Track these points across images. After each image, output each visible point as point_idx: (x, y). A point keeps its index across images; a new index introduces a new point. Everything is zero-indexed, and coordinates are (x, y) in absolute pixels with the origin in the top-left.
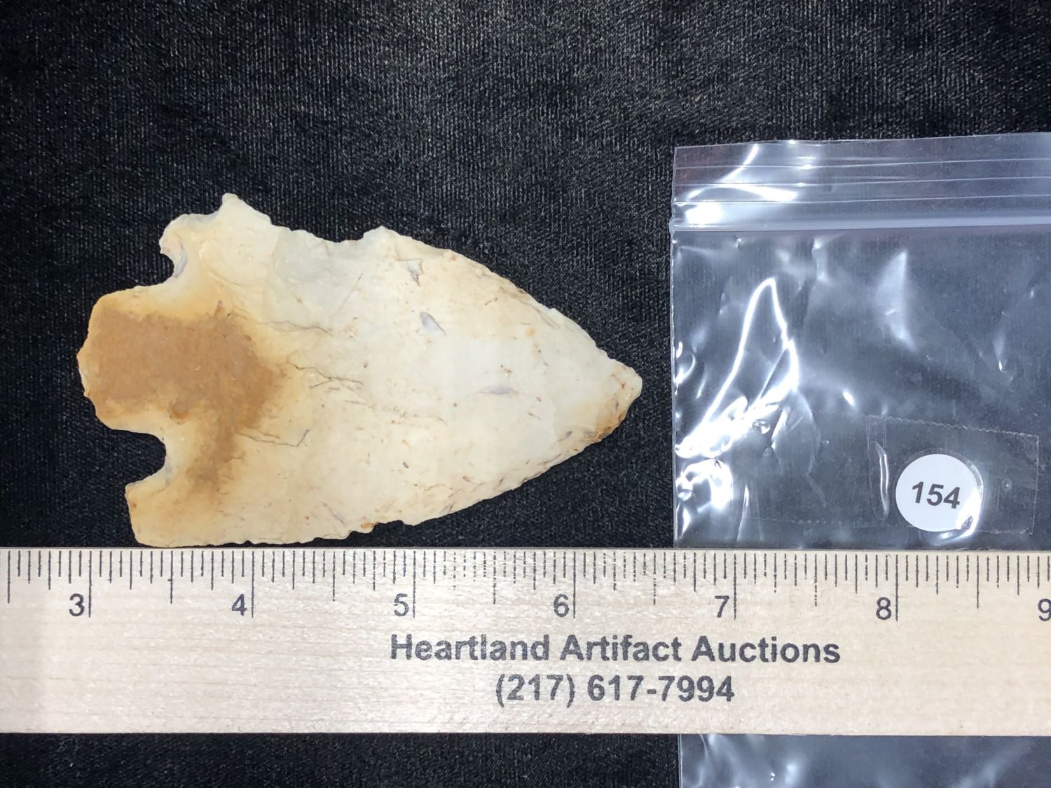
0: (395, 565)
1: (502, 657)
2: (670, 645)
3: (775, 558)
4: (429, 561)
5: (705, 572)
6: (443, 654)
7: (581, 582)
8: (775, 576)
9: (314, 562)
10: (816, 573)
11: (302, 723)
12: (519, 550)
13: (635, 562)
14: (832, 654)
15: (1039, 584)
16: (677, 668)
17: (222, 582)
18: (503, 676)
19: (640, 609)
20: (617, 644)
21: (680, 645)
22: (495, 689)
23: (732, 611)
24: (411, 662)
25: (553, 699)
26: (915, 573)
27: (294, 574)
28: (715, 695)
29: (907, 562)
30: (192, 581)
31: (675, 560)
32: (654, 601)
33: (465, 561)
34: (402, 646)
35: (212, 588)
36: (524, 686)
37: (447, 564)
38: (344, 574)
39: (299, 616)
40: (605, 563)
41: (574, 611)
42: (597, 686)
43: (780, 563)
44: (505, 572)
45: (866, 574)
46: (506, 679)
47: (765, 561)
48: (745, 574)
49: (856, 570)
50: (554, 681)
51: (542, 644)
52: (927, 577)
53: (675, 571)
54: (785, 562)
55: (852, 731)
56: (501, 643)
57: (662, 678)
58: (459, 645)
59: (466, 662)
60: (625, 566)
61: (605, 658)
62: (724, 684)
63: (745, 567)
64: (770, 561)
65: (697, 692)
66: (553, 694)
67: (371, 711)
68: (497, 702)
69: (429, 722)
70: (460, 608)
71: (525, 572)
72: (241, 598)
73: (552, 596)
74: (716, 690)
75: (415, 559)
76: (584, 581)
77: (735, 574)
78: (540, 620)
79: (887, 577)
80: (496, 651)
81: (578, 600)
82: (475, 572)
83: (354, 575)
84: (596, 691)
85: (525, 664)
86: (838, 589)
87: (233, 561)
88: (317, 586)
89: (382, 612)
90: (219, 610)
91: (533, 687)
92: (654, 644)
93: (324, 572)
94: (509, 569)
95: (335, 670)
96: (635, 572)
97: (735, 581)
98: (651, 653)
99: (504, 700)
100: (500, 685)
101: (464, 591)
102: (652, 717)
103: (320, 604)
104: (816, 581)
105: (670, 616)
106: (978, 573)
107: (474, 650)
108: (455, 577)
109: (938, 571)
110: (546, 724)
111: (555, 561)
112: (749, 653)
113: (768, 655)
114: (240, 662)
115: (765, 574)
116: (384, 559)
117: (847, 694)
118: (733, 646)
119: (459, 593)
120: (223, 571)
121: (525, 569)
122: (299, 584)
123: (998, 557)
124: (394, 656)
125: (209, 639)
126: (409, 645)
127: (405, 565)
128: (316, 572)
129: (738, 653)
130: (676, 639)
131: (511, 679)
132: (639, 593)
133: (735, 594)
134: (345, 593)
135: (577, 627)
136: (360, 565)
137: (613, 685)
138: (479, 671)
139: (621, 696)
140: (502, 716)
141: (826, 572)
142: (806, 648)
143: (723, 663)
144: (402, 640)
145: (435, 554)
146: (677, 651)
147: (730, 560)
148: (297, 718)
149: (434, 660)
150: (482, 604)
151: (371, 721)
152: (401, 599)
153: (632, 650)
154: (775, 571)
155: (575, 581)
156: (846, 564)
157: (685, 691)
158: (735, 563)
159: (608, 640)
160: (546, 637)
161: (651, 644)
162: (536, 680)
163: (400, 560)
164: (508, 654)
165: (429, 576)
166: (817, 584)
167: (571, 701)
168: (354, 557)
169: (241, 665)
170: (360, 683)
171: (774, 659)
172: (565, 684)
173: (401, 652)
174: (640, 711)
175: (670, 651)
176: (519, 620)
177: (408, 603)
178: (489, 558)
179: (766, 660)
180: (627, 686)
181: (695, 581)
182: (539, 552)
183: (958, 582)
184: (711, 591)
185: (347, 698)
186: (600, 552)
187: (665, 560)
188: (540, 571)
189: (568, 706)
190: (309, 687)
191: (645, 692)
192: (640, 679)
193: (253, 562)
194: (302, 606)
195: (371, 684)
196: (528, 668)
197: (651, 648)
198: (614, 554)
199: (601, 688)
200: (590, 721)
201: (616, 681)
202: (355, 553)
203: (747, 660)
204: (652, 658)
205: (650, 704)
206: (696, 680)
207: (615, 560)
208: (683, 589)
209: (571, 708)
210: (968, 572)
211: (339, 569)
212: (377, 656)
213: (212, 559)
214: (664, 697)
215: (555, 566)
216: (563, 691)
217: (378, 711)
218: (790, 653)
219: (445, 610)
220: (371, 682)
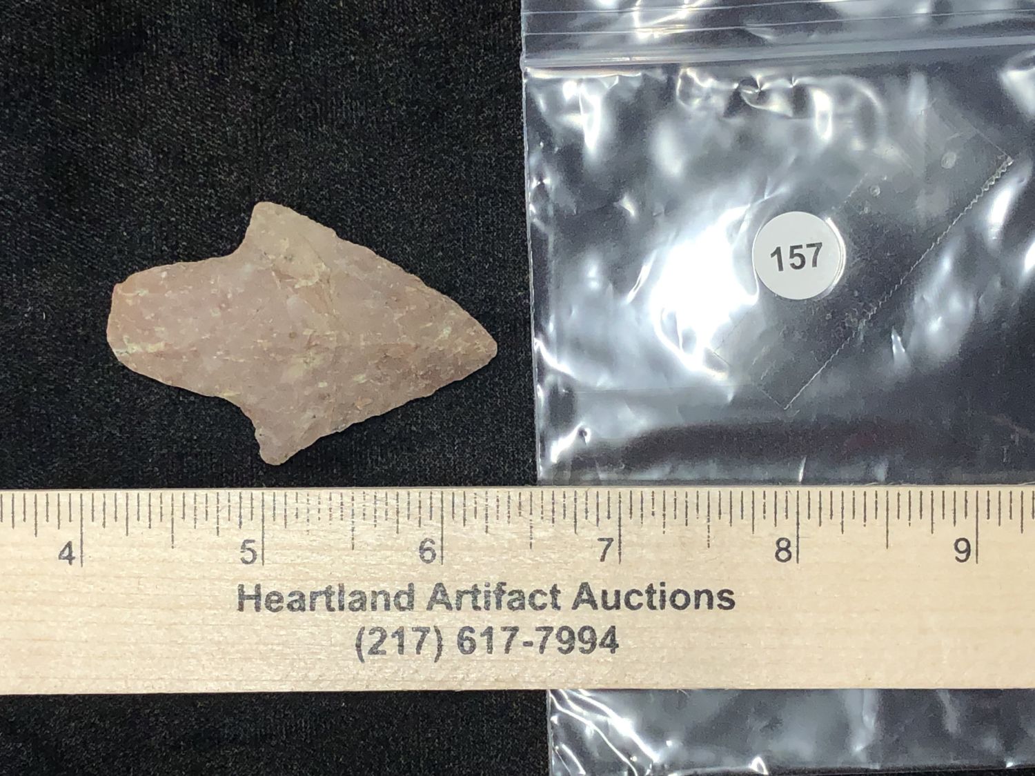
0: (240, 508)
1: (362, 607)
2: (548, 592)
3: (664, 495)
4: (280, 503)
5: (587, 512)
6: (296, 606)
7: (449, 525)
8: (664, 515)
9: (150, 506)
10: (709, 512)
11: (140, 683)
12: (380, 490)
13: (509, 502)
14: (727, 600)
15: (955, 522)
16: (556, 617)
17: (47, 528)
18: (363, 629)
19: (515, 554)
20: (489, 592)
21: (559, 592)
22: (355, 642)
23: (617, 554)
24: (260, 614)
25: (418, 653)
26: (818, 510)
27: (127, 519)
28: (597, 646)
29: (809, 499)
30: (13, 527)
31: (553, 499)
32: (531, 544)
33: (319, 503)
34: (250, 597)
35: (36, 534)
36: (386, 641)
37: (300, 506)
38: (184, 518)
39: (135, 565)
40: (476, 503)
41: (442, 557)
42: (467, 638)
43: (670, 500)
44: (364, 515)
45: (764, 512)
46: (366, 632)
47: (653, 499)
48: (631, 513)
49: (753, 508)
50: (421, 634)
51: (405, 593)
52: (832, 515)
53: (553, 511)
54: (675, 499)
55: (749, 685)
56: (360, 593)
57: (538, 629)
58: (314, 595)
59: (321, 614)
60: (498, 506)
61: (476, 608)
62: (607, 636)
63: (631, 506)
64: (659, 498)
65: (578, 644)
66: (419, 646)
67: (216, 669)
68: (357, 657)
69: (281, 680)
70: (314, 555)
71: (386, 515)
72: (69, 545)
73: (417, 540)
74: (598, 641)
75: (263, 501)
76: (453, 523)
77: (620, 514)
78: (404, 567)
79: (787, 516)
80: (355, 601)
81: (445, 544)
82: (331, 515)
83: (195, 519)
84: (467, 644)
85: (388, 616)
86: (734, 529)
87: (59, 505)
88: (154, 532)
89: (228, 560)
90: (45, 560)
91: (396, 641)
92: (531, 591)
93: (161, 516)
94: (370, 512)
95: (175, 624)
96: (509, 513)
97: (620, 521)
98: (527, 602)
99: (365, 654)
100: (359, 639)
101: (319, 536)
102: (529, 671)
103: (158, 551)
104: (709, 521)
105: (548, 560)
106: (887, 510)
107: (330, 601)
108: (308, 520)
109: (843, 508)
110: (412, 680)
111: (420, 502)
112: (635, 600)
113: (656, 600)
114: (68, 616)
115: (653, 514)
116: (229, 501)
117: (743, 645)
118: (618, 593)
119: (314, 538)
120: (47, 516)
121: (386, 512)
122: (134, 530)
123: (910, 492)
124: (241, 608)
125: (34, 592)
126: (257, 596)
127: (252, 508)
128: (152, 516)
129: (623, 601)
130: (555, 587)
131: (372, 632)
132: (514, 536)
133: (620, 536)
134: (186, 539)
135: (445, 574)
136: (201, 508)
137: (486, 637)
138: (337, 624)
139: (494, 649)
140: (362, 673)
141: (720, 511)
142: (698, 594)
143: (607, 612)
144: (250, 591)
145: (286, 496)
146: (556, 599)
147: (614, 498)
148: (133, 677)
149: (286, 613)
150: (338, 550)
151: (217, 680)
152: (249, 545)
153: (506, 599)
154: (664, 510)
155: (442, 523)
156: (742, 501)
157: (565, 643)
158: (620, 501)
159: (479, 587)
160: (411, 585)
161: (527, 592)
162: (400, 633)
163: (246, 503)
164: (368, 606)
165: (280, 520)
166: (710, 523)
167: (439, 655)
168: (195, 499)
169: (70, 619)
170: (203, 638)
171: (663, 607)
172: (432, 636)
173: (248, 604)
174: (516, 664)
175: (548, 599)
176: (380, 567)
177: (255, 549)
178: (347, 500)
179: (652, 607)
180: (500, 638)
181: (576, 522)
182: (403, 492)
183: (865, 520)
184: (594, 533)
185: (190, 655)
186: (471, 491)
187: (542, 499)
188: (404, 512)
189: (435, 661)
190: (147, 643)
191: (522, 644)
192: (515, 629)
193: (81, 506)
194: (138, 553)
195: (216, 639)
196: (391, 620)
197: (527, 596)
198: (487, 493)
199: (471, 640)
200: (461, 676)
201: (489, 632)
202: (195, 495)
203: (632, 608)
204: (528, 607)
205: (527, 658)
206: (576, 631)
207: (487, 500)
208: (563, 531)
209: (439, 662)
210: (876, 509)
211: (178, 514)
212: (222, 608)
213: (36, 503)
214: (542, 648)
215: (420, 507)
216: (429, 644)
217: (225, 669)
218: (680, 600)
219: (298, 557)
220: (216, 637)
